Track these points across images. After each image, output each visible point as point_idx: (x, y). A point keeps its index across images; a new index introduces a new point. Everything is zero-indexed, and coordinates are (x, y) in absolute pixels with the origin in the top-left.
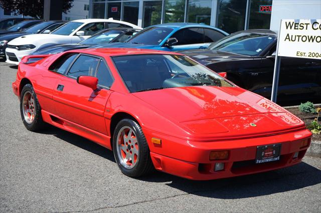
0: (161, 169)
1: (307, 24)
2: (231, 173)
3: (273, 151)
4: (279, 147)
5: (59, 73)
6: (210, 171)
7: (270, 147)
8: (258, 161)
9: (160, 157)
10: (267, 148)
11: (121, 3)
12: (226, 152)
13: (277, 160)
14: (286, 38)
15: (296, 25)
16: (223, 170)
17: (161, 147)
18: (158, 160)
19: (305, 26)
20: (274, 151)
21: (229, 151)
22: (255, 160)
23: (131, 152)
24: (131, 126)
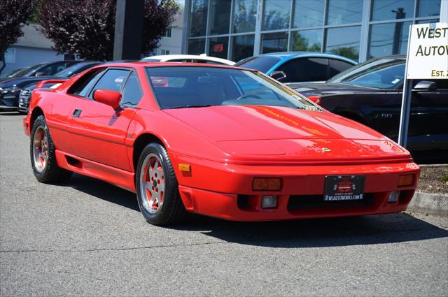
0: (192, 209)
1: (445, 29)
2: (287, 212)
3: (351, 185)
4: (361, 180)
5: (80, 96)
6: (257, 208)
7: (347, 179)
8: (328, 198)
9: (189, 190)
10: (341, 180)
11: (228, 37)
12: (276, 180)
13: (359, 200)
14: (418, 52)
15: (431, 32)
16: (276, 207)
17: (190, 176)
18: (188, 194)
19: (442, 32)
20: (354, 186)
21: (281, 179)
22: (322, 197)
23: (157, 190)
24: (158, 152)
